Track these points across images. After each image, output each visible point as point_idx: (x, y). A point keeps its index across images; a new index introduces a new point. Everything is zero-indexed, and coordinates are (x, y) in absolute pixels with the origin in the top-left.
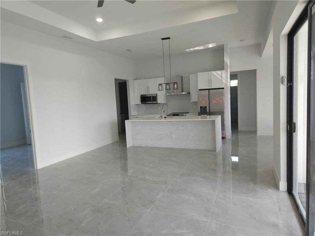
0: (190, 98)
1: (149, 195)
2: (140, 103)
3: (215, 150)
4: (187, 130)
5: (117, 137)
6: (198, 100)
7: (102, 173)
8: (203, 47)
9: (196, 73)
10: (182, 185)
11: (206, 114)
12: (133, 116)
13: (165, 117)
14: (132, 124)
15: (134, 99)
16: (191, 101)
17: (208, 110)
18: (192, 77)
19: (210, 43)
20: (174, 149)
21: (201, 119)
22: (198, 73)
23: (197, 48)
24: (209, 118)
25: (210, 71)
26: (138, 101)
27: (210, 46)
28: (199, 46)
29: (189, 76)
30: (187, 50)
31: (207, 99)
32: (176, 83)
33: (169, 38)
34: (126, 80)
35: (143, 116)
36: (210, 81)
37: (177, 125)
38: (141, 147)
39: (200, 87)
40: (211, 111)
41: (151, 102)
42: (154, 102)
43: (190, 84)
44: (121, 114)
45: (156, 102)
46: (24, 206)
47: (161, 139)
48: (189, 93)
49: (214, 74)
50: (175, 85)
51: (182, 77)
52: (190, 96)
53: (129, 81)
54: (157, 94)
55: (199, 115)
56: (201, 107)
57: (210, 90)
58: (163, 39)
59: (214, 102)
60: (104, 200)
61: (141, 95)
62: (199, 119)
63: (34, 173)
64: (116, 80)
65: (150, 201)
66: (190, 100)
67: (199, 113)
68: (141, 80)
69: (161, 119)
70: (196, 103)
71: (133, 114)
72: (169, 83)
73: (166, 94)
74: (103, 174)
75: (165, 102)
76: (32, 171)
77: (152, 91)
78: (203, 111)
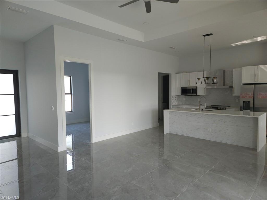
0: (232, 92)
1: (174, 186)
2: (181, 95)
3: (255, 149)
4: (225, 124)
5: (157, 124)
6: (241, 95)
7: (137, 155)
8: (250, 40)
9: (240, 67)
10: (210, 182)
11: (250, 110)
12: (173, 105)
13: (202, 110)
14: (169, 114)
15: (175, 90)
16: (233, 95)
17: (252, 105)
18: (235, 71)
19: (259, 37)
20: (209, 141)
21: (243, 115)
22: (243, 67)
23: (243, 42)
24: (252, 114)
25: (257, 65)
26: (179, 93)
27: (259, 39)
28: (246, 39)
29: (233, 70)
30: (232, 44)
31: (251, 94)
32: (216, 77)
33: (211, 34)
34: (169, 74)
35: (182, 107)
36: (256, 75)
37: (214, 118)
38: (177, 135)
39: (244, 82)
40: (256, 106)
41: (191, 94)
42: (193, 94)
43: (233, 78)
44: (163, 103)
45: (196, 94)
46: (75, 173)
47: (197, 130)
48: (231, 87)
49: (262, 68)
50: (214, 79)
51: (224, 72)
52: (232, 90)
53: (172, 74)
54: (197, 87)
55: (241, 110)
56: (244, 102)
57: (256, 85)
58: (204, 36)
59: (260, 97)
60: (133, 181)
61: (182, 87)
62: (241, 114)
63: (89, 145)
64: (159, 73)
65: (174, 192)
66: (232, 93)
67: (241, 107)
68: (183, 74)
69: (198, 112)
70: (238, 97)
71: (173, 104)
72: (208, 78)
73: (206, 87)
74: (139, 155)
75: (205, 95)
76: (89, 144)
77: (192, 84)
78: (246, 106)
